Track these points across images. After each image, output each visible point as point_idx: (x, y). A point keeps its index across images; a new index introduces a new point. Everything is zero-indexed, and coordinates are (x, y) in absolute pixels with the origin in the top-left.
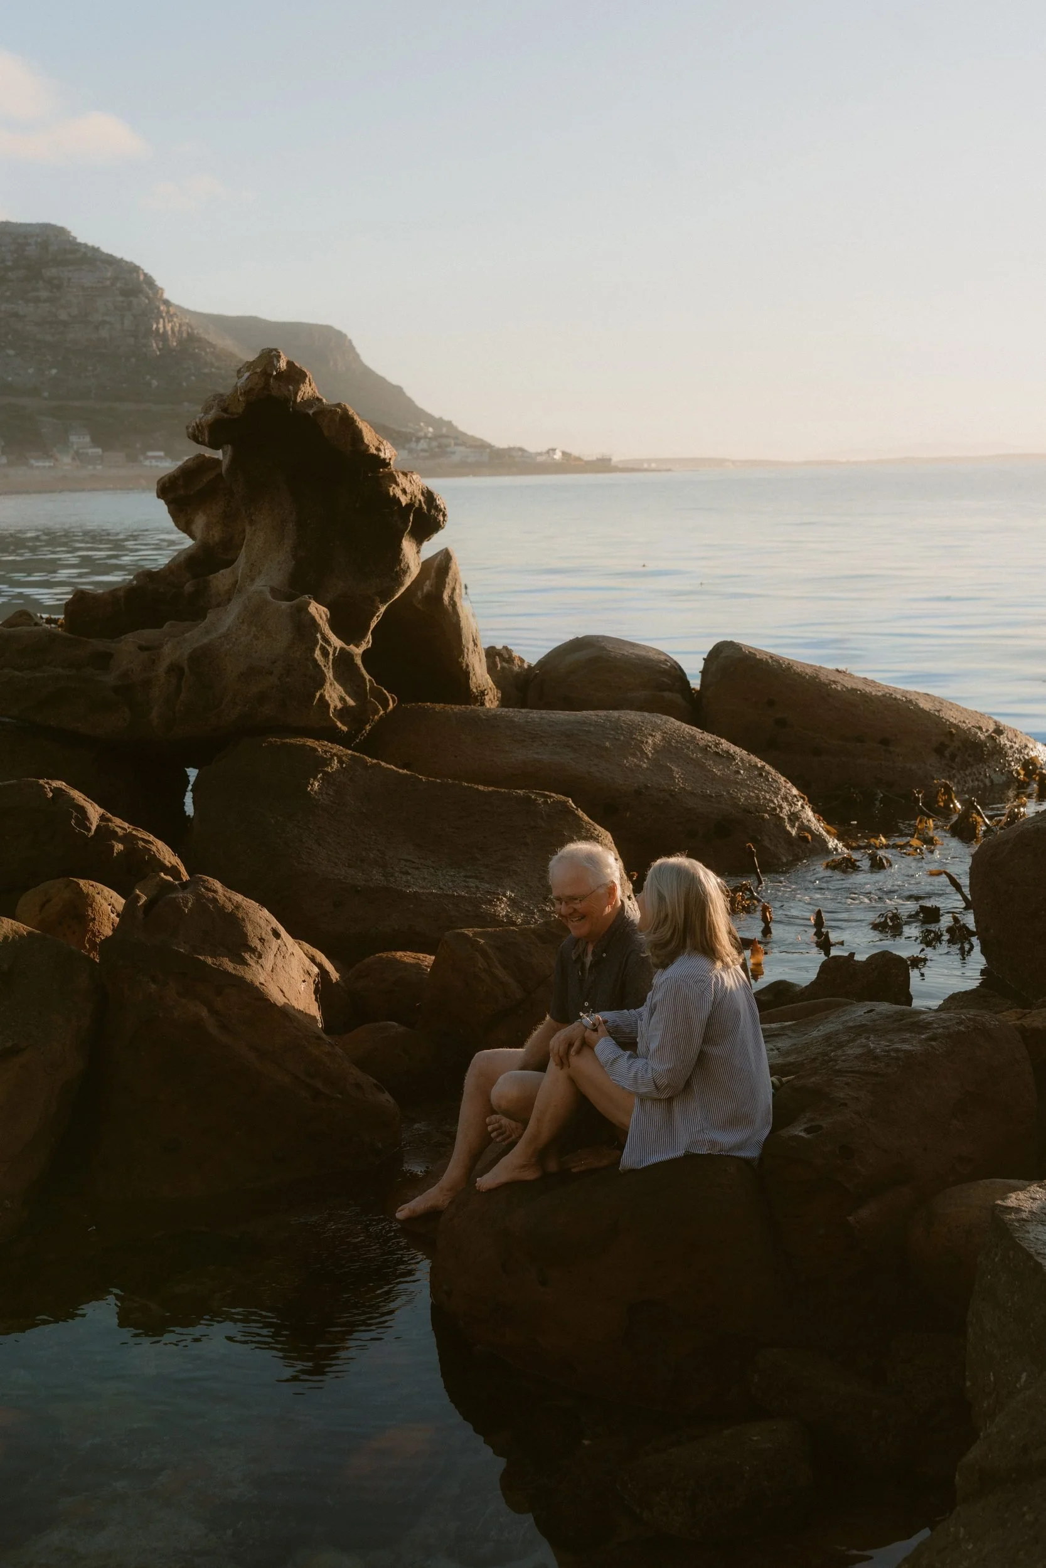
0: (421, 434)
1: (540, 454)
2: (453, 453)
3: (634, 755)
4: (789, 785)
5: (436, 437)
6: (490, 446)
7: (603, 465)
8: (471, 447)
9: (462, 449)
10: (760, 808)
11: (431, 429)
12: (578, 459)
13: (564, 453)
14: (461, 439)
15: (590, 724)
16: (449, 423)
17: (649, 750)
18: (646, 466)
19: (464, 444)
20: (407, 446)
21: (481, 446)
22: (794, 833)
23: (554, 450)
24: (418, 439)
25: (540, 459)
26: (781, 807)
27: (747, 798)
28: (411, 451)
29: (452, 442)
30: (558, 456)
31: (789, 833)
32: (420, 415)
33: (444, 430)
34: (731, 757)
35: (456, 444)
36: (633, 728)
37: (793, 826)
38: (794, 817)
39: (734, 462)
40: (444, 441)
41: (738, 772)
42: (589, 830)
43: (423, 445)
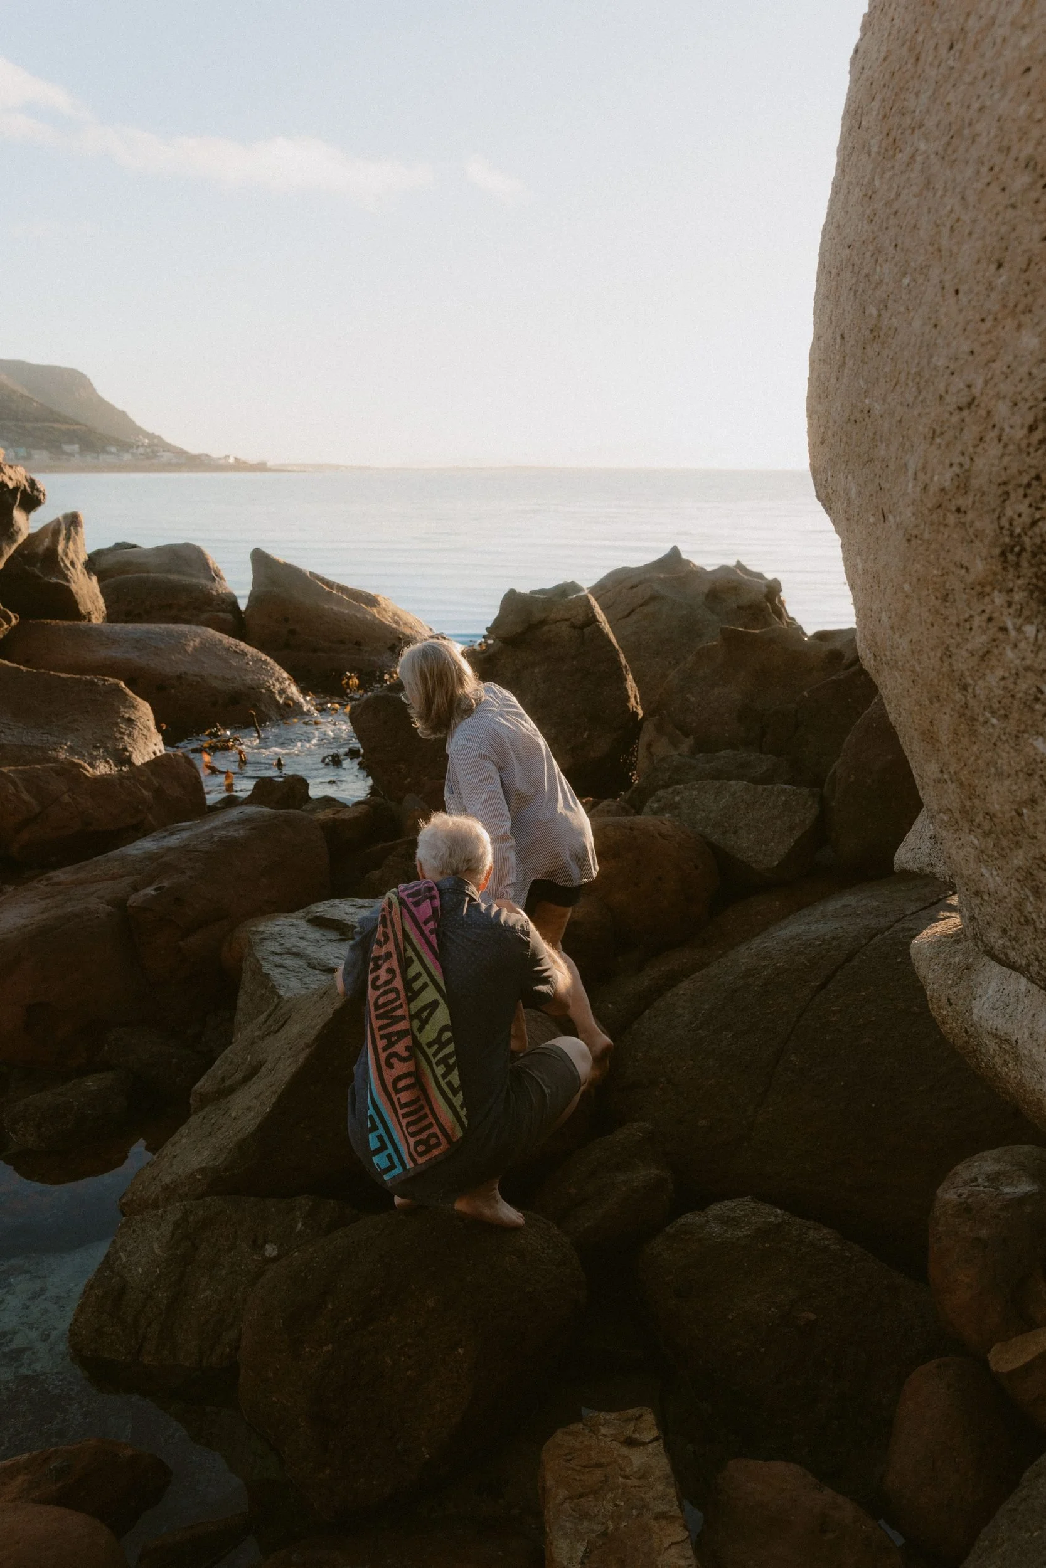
0: (140, 444)
1: (220, 459)
2: (162, 456)
3: (180, 653)
4: (282, 670)
5: (149, 446)
6: (186, 453)
7: (261, 467)
8: (174, 453)
9: (168, 454)
10: (261, 686)
11: (147, 441)
12: (245, 463)
13: (236, 459)
14: (168, 448)
15: (154, 634)
16: (159, 438)
17: (190, 649)
18: (290, 468)
19: (169, 451)
20: (131, 451)
21: (181, 452)
22: (281, 701)
23: (229, 456)
24: (138, 447)
25: (222, 462)
26: (274, 685)
27: (252, 680)
28: (133, 454)
29: (161, 449)
30: (231, 460)
31: (278, 702)
32: (139, 431)
33: (156, 441)
34: (244, 654)
35: (164, 451)
36: (183, 635)
37: (281, 697)
38: (282, 691)
39: (346, 467)
40: (156, 448)
41: (248, 664)
42: (131, 702)
43: (141, 450)
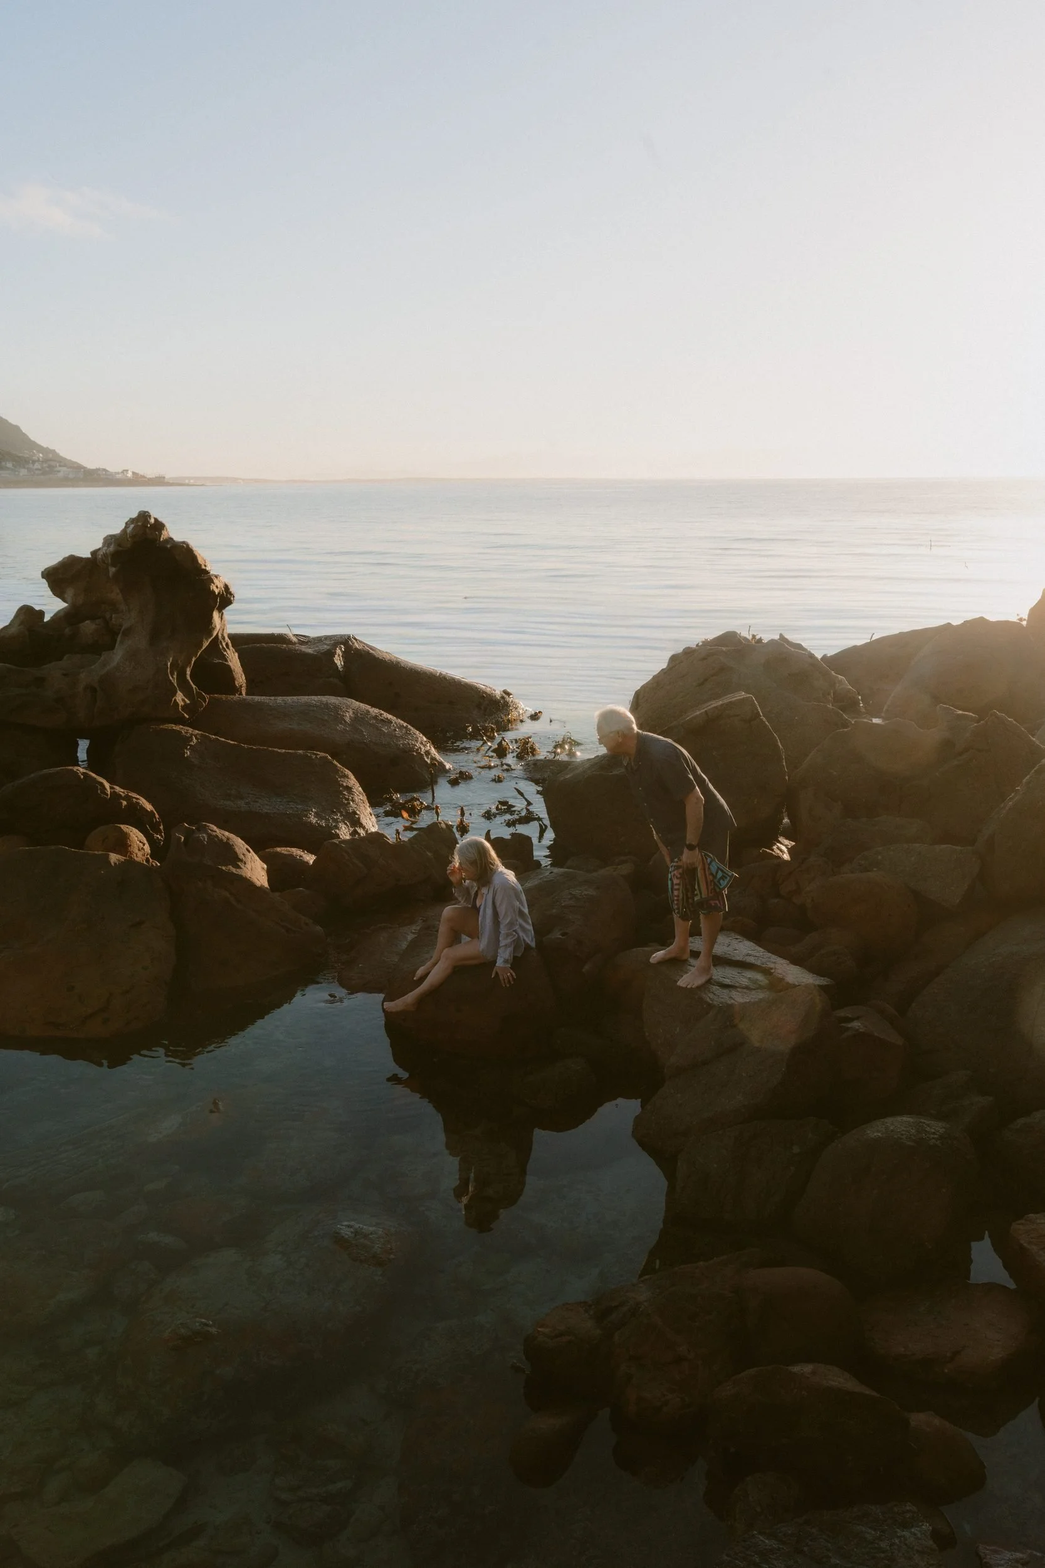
0: (35, 458)
1: (118, 473)
2: (59, 471)
3: (341, 723)
4: (421, 735)
5: (46, 461)
6: (84, 468)
7: (159, 481)
8: (71, 467)
9: (65, 469)
10: (412, 750)
11: (41, 455)
12: (143, 477)
13: (134, 473)
14: (63, 462)
15: (314, 706)
16: (53, 452)
17: (348, 720)
18: (187, 481)
19: (65, 466)
20: (27, 466)
21: (78, 467)
22: (429, 762)
23: (127, 470)
24: (34, 462)
25: (119, 476)
26: (420, 748)
27: (403, 744)
28: (29, 470)
29: (58, 464)
30: (130, 474)
31: (426, 762)
32: (33, 445)
33: (51, 456)
34: (390, 722)
35: (60, 466)
36: (337, 708)
37: (428, 758)
38: (428, 753)
39: (243, 480)
40: (52, 463)
41: (396, 730)
42: (342, 772)
43: (37, 466)
